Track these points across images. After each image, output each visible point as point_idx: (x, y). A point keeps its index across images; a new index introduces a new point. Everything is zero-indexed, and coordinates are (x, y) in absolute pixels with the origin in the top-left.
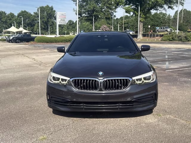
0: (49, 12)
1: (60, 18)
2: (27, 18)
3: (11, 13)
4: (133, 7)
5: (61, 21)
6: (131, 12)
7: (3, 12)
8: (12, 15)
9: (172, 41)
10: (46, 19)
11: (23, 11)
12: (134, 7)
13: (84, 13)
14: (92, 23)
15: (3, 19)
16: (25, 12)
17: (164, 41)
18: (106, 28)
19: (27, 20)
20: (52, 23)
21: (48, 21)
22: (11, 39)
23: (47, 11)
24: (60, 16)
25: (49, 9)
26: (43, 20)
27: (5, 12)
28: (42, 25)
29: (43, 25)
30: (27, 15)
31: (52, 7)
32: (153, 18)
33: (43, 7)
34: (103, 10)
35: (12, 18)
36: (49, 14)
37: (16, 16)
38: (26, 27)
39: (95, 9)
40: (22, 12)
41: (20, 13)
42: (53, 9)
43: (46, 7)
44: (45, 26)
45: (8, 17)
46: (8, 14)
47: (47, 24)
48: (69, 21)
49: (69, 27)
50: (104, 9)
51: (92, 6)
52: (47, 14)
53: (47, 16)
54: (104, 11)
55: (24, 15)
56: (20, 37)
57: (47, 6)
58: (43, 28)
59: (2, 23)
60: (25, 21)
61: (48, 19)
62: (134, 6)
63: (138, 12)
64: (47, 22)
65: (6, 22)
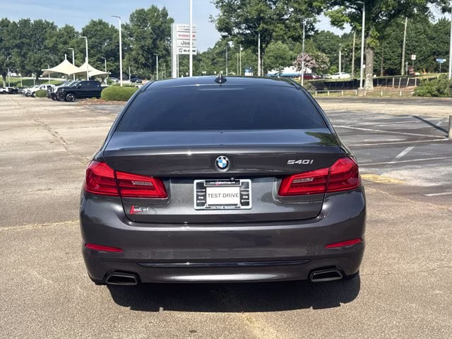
0: (158, 24)
1: (182, 37)
2: (105, 40)
3: (66, 26)
4: (349, 10)
5: (184, 45)
6: (345, 24)
7: (48, 23)
8: (69, 31)
9: (437, 96)
10: (149, 42)
11: (96, 20)
12: (354, 10)
13: (238, 25)
14: (255, 51)
15: (47, 41)
16: (101, 22)
17: (419, 95)
18: (308, 61)
19: (106, 44)
20: (164, 52)
21: (155, 46)
22: (55, 91)
23: (153, 20)
24: (182, 33)
25: (158, 15)
26: (143, 43)
27: (52, 24)
28: (141, 56)
29: (143, 55)
30: (105, 30)
31: (164, 9)
32: (434, 35)
33: (143, 10)
34: (286, 17)
35: (70, 38)
36: (159, 28)
37: (80, 32)
38: (104, 62)
39: (262, 15)
40: (94, 24)
41: (87, 26)
42: (167, 15)
43: (149, 10)
44: (147, 59)
45: (60, 36)
46: (60, 30)
47: (152, 54)
48: (216, 44)
49: (218, 59)
50: (286, 14)
51: (255, 8)
52: (152, 29)
53: (151, 33)
54: (287, 19)
55: (98, 31)
56: (74, 87)
57: (153, 7)
58: (143, 64)
59: (47, 51)
60: (101, 47)
61: (155, 40)
62: (352, 8)
63: (362, 23)
64: (153, 48)
65: (54, 49)
